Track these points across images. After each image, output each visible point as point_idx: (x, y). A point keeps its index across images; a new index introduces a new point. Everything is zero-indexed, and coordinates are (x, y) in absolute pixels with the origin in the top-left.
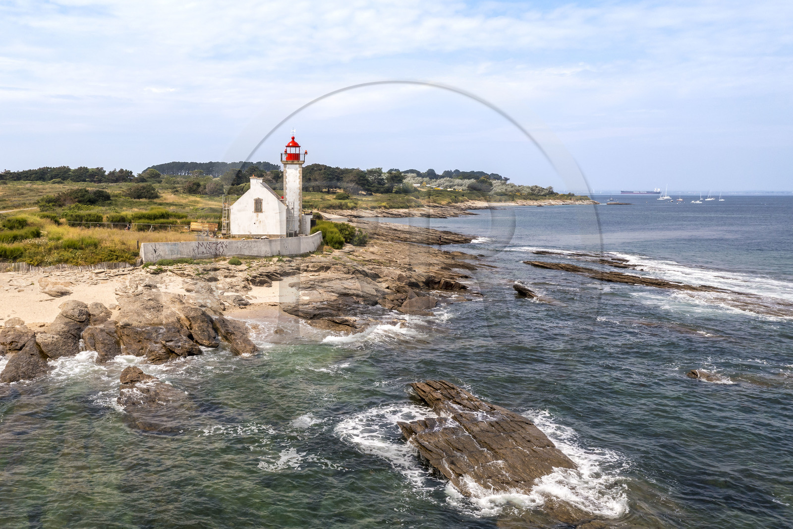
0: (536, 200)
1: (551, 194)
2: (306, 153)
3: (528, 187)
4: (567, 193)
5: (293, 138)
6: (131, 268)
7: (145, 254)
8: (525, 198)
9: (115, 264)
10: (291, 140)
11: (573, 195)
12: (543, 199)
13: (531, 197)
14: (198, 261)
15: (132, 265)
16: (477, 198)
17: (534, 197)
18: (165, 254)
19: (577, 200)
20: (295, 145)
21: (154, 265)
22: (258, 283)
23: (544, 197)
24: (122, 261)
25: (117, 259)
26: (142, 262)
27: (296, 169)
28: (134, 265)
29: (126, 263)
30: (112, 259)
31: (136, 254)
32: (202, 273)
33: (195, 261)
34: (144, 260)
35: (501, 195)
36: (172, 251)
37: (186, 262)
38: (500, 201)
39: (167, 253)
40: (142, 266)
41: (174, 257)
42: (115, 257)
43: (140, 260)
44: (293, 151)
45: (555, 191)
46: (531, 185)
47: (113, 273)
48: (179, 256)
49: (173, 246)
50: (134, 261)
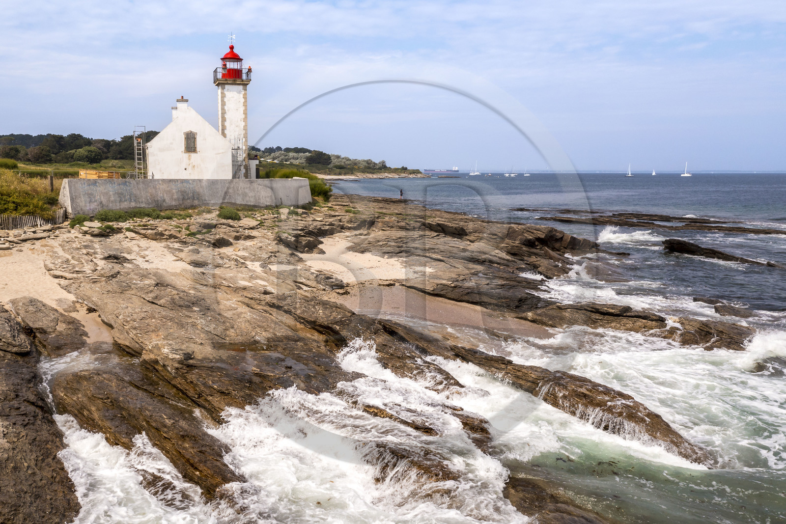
0: (373, 173)
1: (383, 168)
2: (250, 70)
3: (364, 161)
4: (400, 167)
5: (232, 48)
6: (49, 226)
7: (72, 200)
8: (363, 172)
9: (14, 219)
10: (229, 50)
11: (406, 169)
12: (378, 172)
13: (368, 170)
14: (168, 213)
15: (47, 221)
16: (317, 171)
17: (371, 170)
18: (109, 200)
19: (411, 174)
20: (235, 57)
21: (91, 219)
22: (306, 246)
23: (380, 171)
24: (27, 213)
25: (16, 209)
26: (66, 216)
27: (239, 92)
28: (51, 220)
29: (35, 217)
30: (6, 210)
31: (53, 202)
32: (199, 232)
33: (162, 214)
34: (70, 210)
35: (341, 168)
36: (120, 195)
37: (148, 215)
38: (340, 174)
39: (112, 199)
40: (66, 223)
41: (125, 205)
42: (11, 206)
43: (62, 211)
44: (231, 65)
45: (388, 166)
46: (366, 159)
47: (15, 236)
48: (133, 204)
49: (122, 186)
50: (51, 213)
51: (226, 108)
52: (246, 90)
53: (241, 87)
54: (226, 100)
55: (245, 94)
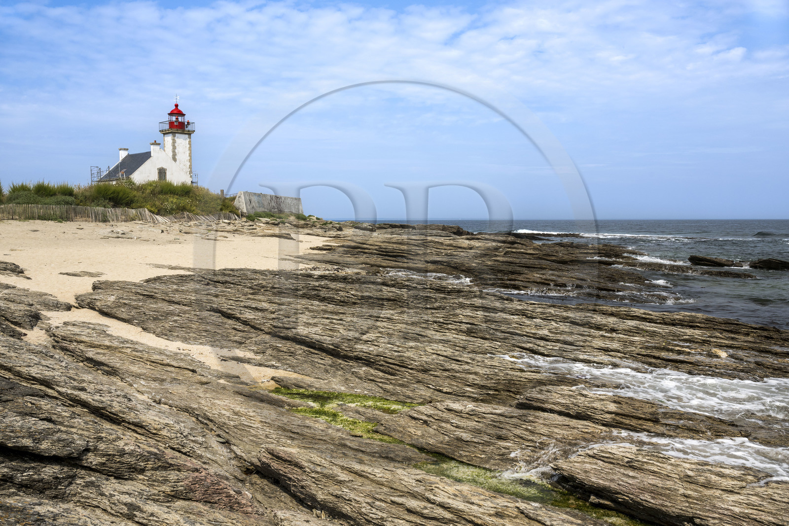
5: (177, 106)
10: (174, 108)
26: (242, 215)
27: (186, 140)
44: (176, 119)
51: (176, 151)
52: (190, 138)
53: (187, 136)
54: (176, 145)
55: (190, 141)
